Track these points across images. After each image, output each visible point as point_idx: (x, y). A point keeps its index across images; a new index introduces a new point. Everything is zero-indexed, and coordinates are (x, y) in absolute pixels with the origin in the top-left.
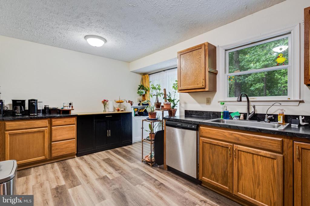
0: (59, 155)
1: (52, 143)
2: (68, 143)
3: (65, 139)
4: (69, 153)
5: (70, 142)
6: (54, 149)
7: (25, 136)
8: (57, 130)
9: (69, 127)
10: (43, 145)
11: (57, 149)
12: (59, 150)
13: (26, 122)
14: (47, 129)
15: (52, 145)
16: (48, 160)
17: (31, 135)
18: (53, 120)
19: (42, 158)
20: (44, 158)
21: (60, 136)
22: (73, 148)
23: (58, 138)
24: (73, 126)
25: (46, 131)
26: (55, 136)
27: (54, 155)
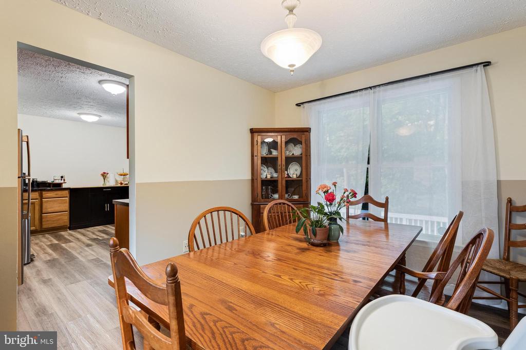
0: (50, 227)
1: (43, 215)
3: (57, 211)
4: (61, 226)
5: (62, 215)
6: (44, 221)
8: (47, 202)
9: (61, 199)
11: (48, 221)
12: (50, 222)
14: (37, 201)
15: (43, 217)
16: (39, 231)
18: (44, 193)
20: (35, 229)
21: (51, 208)
22: (66, 221)
23: (49, 210)
24: (65, 199)
25: (36, 203)
26: (46, 208)
27: (45, 226)
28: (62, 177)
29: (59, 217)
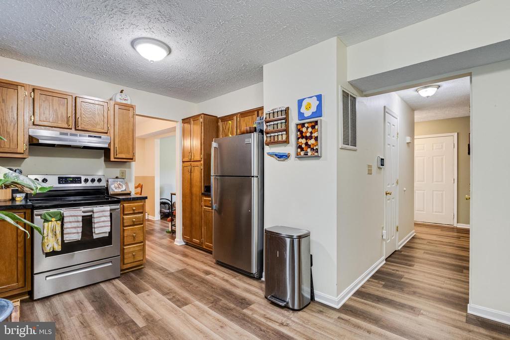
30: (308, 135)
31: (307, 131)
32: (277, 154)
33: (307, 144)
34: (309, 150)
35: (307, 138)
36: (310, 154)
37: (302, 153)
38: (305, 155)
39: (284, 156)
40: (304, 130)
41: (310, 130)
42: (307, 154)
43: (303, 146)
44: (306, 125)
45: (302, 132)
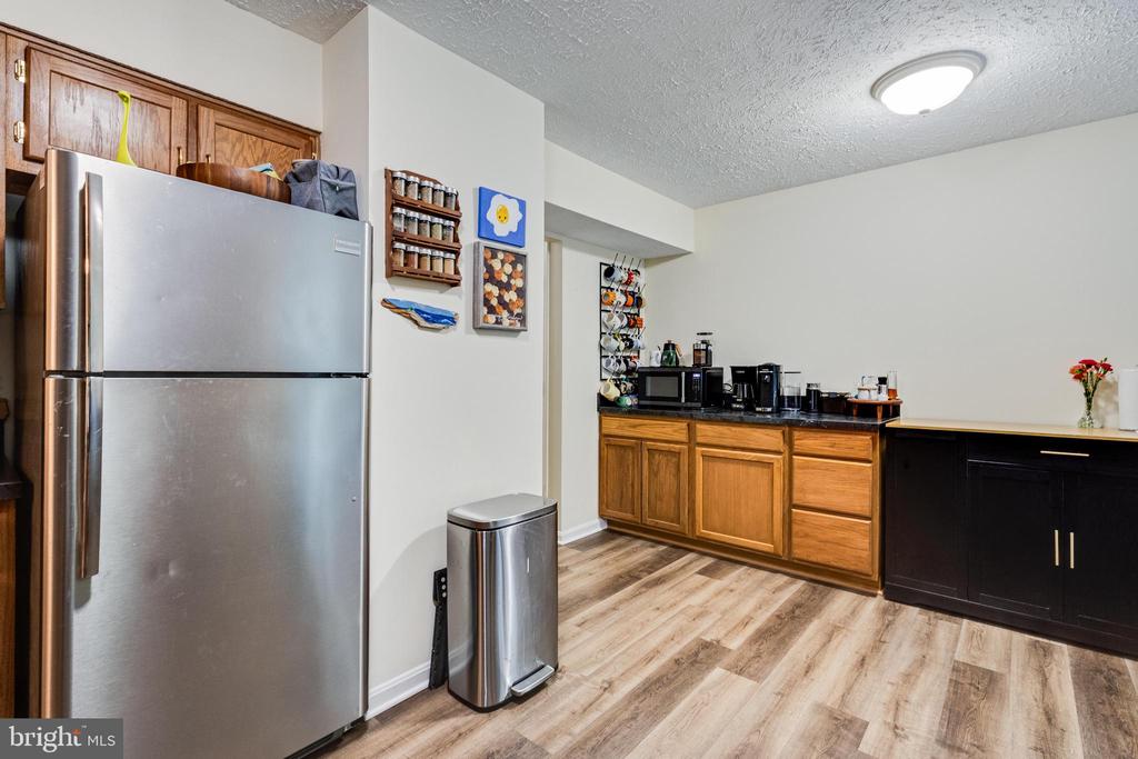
0: (813, 559)
1: (794, 510)
2: (842, 528)
3: (834, 509)
4: (845, 567)
5: (850, 528)
6: (797, 533)
7: (731, 467)
8: (808, 468)
9: (848, 467)
10: (769, 506)
11: (806, 535)
12: (814, 542)
13: (734, 429)
14: (778, 460)
15: (794, 517)
16: (784, 561)
17: (742, 468)
18: (796, 434)
19: (766, 547)
20: (772, 551)
21: (816, 492)
22: (860, 553)
23: (812, 499)
24: (861, 469)
25: (776, 465)
26: (802, 491)
27: (798, 553)
28: (883, 381)
29: (840, 534)
30: (504, 279)
31: (503, 270)
32: (423, 309)
33: (500, 298)
34: (505, 314)
35: (500, 285)
36: (506, 323)
37: (492, 319)
38: (497, 322)
39: (446, 317)
40: (496, 264)
41: (508, 269)
42: (501, 323)
43: (494, 302)
44: (501, 256)
45: (490, 269)
